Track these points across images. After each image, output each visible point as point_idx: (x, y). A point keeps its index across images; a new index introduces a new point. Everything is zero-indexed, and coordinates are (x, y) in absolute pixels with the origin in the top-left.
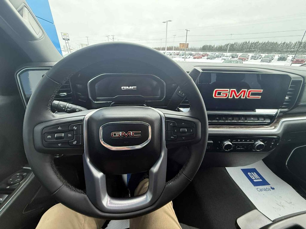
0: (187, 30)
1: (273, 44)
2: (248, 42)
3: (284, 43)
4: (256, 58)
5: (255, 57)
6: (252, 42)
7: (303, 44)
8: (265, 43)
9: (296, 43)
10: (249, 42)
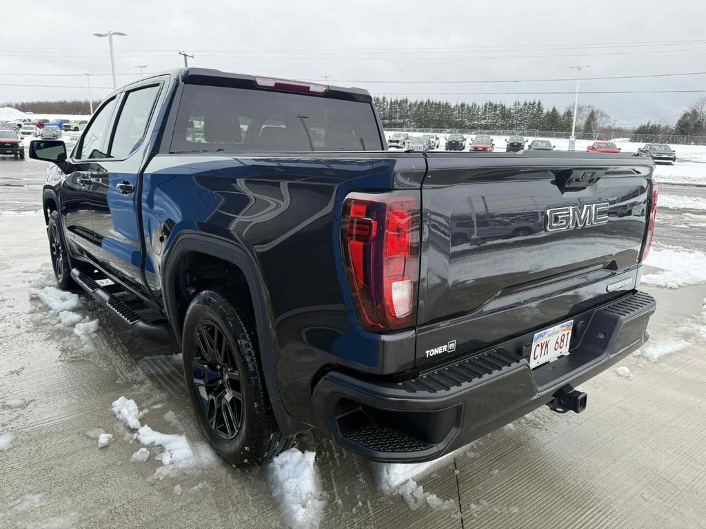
0: (185, 55)
1: (438, 106)
2: (381, 99)
3: (463, 105)
4: (399, 145)
5: (398, 142)
6: (393, 101)
7: (498, 109)
8: (422, 103)
9: (486, 106)
10: (384, 99)
